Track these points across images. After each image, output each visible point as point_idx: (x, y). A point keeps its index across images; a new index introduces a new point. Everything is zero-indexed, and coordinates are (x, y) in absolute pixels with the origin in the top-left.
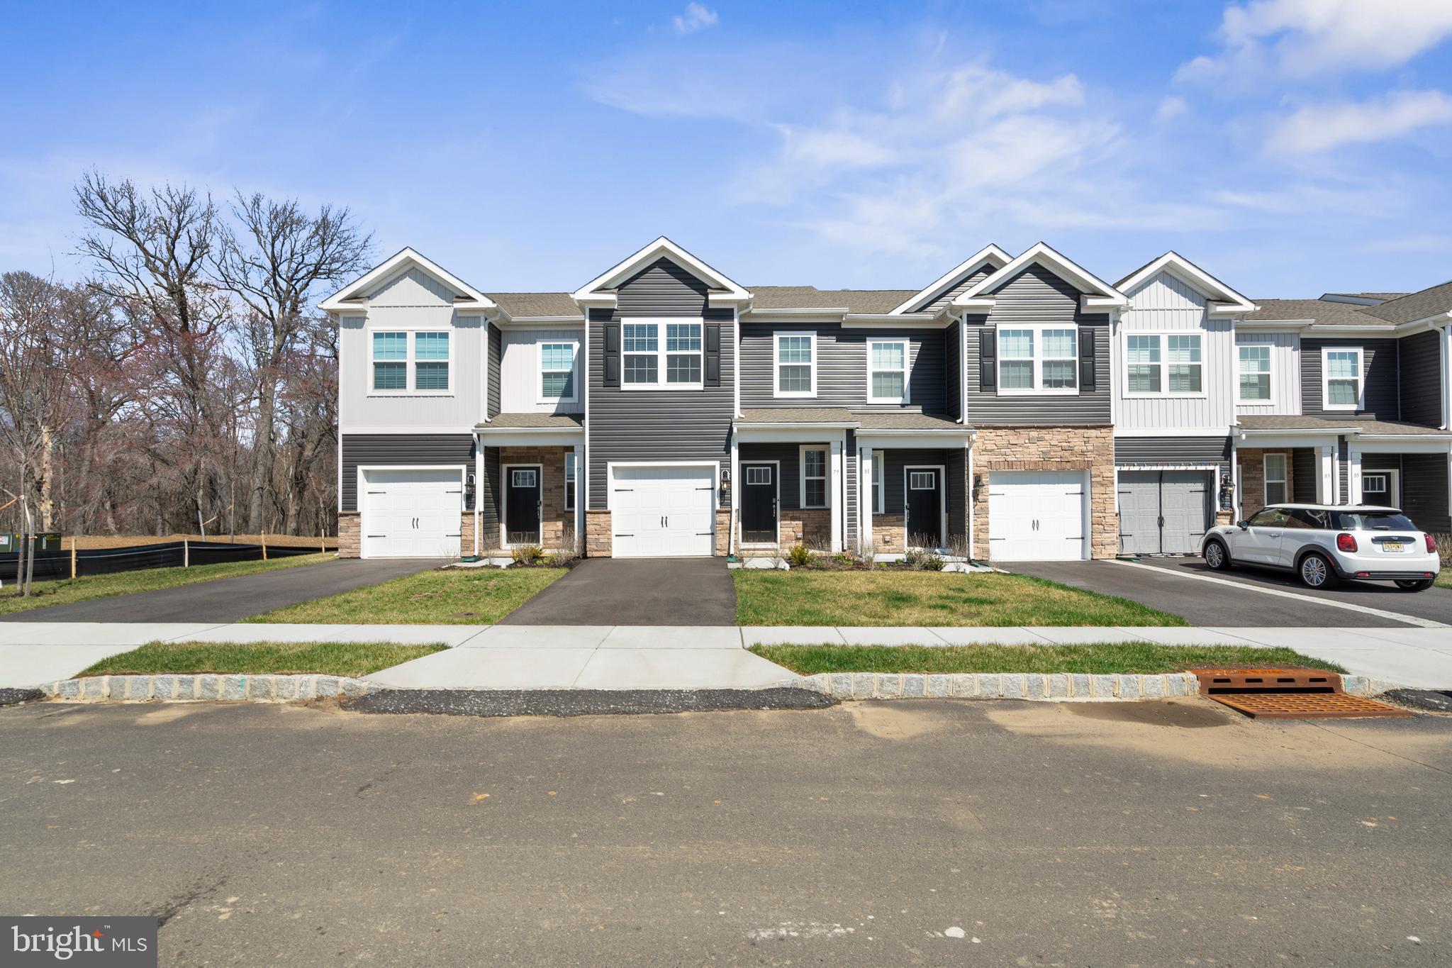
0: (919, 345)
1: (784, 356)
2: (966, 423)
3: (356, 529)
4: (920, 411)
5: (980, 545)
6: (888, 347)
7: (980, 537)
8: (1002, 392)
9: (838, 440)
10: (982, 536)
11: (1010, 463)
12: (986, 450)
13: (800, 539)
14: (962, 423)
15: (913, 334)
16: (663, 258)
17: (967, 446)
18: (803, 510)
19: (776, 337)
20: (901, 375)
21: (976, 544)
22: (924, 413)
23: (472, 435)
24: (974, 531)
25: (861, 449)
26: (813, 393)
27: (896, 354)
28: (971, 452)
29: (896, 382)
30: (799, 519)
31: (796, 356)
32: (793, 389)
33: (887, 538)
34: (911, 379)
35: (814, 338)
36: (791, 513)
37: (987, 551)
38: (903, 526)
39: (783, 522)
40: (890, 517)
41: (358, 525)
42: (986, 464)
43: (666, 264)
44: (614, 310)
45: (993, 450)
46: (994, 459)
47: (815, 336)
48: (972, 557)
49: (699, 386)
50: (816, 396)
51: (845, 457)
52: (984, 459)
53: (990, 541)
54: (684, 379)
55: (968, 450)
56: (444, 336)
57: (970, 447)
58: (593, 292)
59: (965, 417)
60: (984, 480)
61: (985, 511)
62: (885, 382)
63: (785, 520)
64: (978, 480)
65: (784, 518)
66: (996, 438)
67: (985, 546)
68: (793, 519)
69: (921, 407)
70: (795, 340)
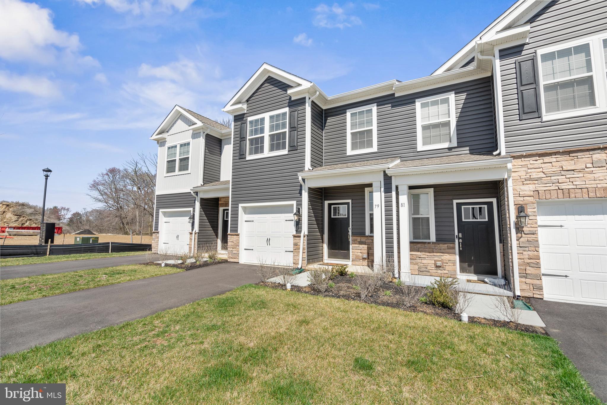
0: (463, 96)
1: (353, 126)
2: (503, 153)
3: (157, 239)
4: (468, 152)
5: (528, 281)
6: (435, 103)
7: (528, 272)
8: (547, 117)
9: (378, 181)
10: (530, 270)
11: (566, 191)
12: (530, 179)
13: (365, 259)
14: (499, 154)
15: (457, 89)
16: (269, 76)
17: (506, 177)
18: (367, 236)
19: (348, 114)
20: (447, 124)
21: (523, 280)
22: (471, 153)
23: (190, 193)
24: (519, 265)
25: (397, 187)
26: (375, 149)
27: (443, 108)
28: (510, 183)
29: (444, 130)
30: (364, 243)
31: (361, 124)
32: (361, 148)
33: (439, 264)
34: (457, 126)
35: (374, 108)
36: (359, 239)
37: (540, 288)
38: (455, 253)
39: (353, 245)
40: (441, 245)
41: (158, 238)
42: (532, 193)
43: (271, 81)
44: (244, 114)
45: (541, 178)
46: (541, 188)
47: (376, 107)
48: (518, 293)
49: (285, 152)
50: (376, 150)
51: (383, 194)
52: (529, 189)
53: (543, 278)
54: (278, 148)
55: (506, 180)
56: (188, 144)
57: (509, 177)
58: (232, 105)
59: (503, 148)
60: (529, 211)
61: (535, 245)
62: (434, 132)
63: (355, 244)
64: (521, 209)
65: (354, 242)
66: (543, 165)
67: (537, 282)
68: (361, 243)
69: (468, 148)
70: (361, 113)
